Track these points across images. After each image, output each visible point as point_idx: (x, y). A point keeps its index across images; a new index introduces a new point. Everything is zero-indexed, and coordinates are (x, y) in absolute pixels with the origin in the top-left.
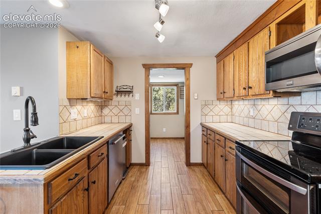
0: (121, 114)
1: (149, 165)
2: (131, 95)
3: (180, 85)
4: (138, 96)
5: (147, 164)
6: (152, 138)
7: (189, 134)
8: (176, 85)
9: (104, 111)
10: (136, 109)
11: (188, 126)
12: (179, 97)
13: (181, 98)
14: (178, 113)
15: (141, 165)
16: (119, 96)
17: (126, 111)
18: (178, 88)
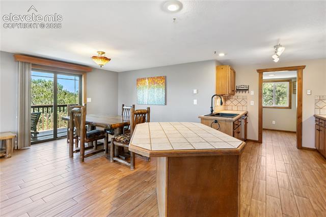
0: (239, 104)
1: (262, 143)
2: (247, 92)
3: (293, 81)
4: (253, 92)
5: (260, 141)
6: (264, 129)
7: (301, 123)
8: (289, 80)
9: (227, 102)
10: (251, 102)
11: (300, 116)
12: (292, 92)
13: (294, 93)
14: (290, 107)
15: (255, 142)
16: (238, 93)
17: (243, 103)
18: (290, 84)
